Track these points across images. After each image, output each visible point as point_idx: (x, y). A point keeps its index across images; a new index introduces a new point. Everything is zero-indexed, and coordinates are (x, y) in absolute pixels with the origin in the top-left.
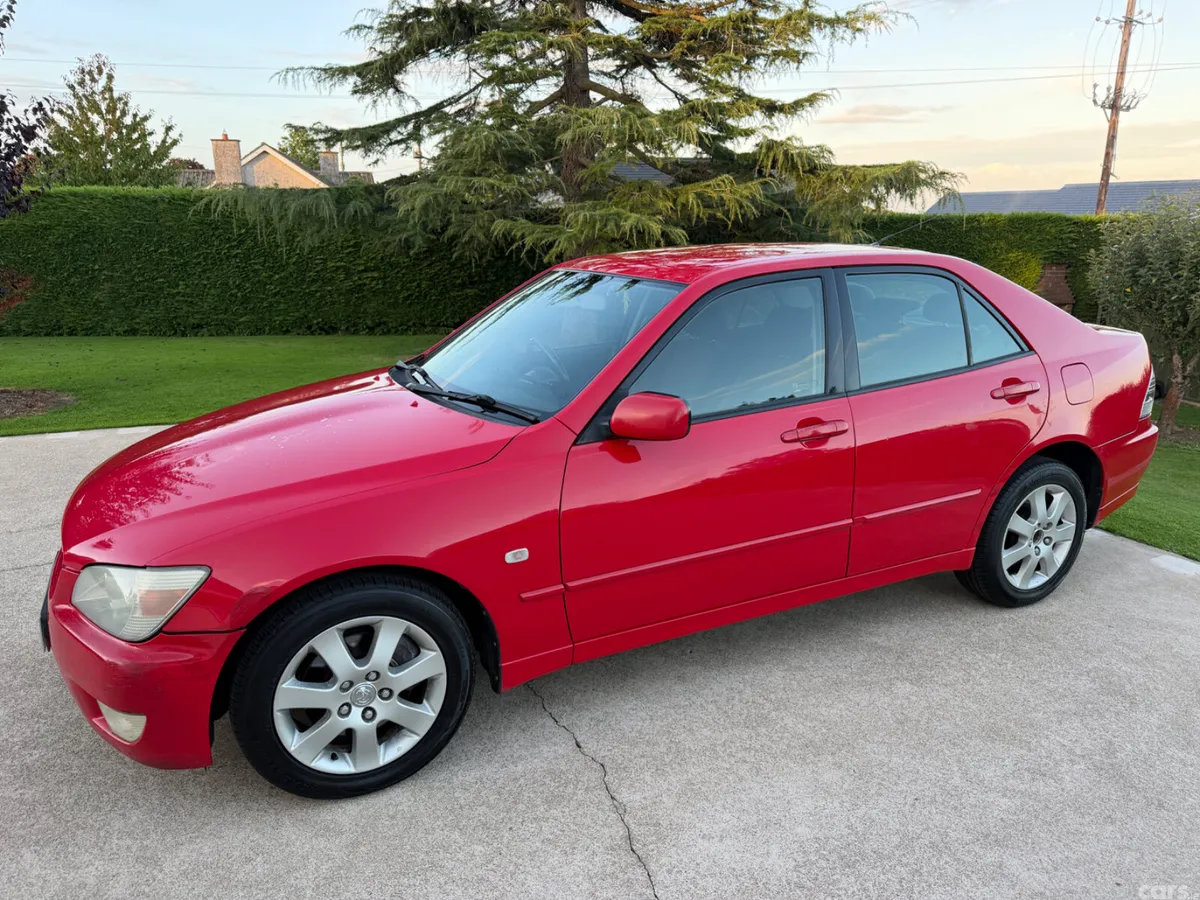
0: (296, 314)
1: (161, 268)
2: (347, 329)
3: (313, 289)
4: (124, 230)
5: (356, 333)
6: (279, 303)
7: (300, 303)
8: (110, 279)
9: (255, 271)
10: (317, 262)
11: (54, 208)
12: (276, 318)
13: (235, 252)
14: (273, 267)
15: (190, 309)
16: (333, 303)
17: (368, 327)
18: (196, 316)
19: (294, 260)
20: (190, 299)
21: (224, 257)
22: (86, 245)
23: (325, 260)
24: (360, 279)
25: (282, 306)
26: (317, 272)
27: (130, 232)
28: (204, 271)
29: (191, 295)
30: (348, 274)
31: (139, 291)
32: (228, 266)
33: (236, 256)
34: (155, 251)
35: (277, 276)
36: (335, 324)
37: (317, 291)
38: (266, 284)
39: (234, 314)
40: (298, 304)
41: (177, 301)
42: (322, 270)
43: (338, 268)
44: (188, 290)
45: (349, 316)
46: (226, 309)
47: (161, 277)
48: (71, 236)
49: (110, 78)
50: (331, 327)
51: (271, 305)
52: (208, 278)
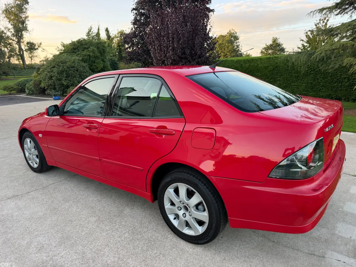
0: (328, 93)
1: (292, 77)
2: (345, 99)
3: (335, 85)
4: (284, 66)
5: (348, 101)
6: (323, 89)
7: (330, 89)
8: (279, 80)
9: (318, 79)
10: (338, 75)
11: (271, 61)
12: (321, 94)
13: (312, 72)
14: (323, 77)
15: (297, 90)
16: (341, 90)
17: (353, 99)
18: (298, 92)
19: (330, 75)
20: (298, 87)
21: (309, 74)
22: (275, 71)
23: (341, 75)
24: (352, 81)
25: (324, 90)
26: (338, 79)
27: (286, 67)
28: (303, 78)
29: (298, 85)
30: (349, 80)
31: (285, 84)
32: (310, 77)
33: (312, 74)
34: (291, 72)
35: (323, 80)
36: (341, 97)
37: (336, 86)
38: (320, 83)
39: (309, 92)
40: (329, 90)
41: (294, 87)
42: (340, 78)
43: (346, 77)
44: (297, 84)
45: (347, 95)
46: (307, 90)
47: (291, 80)
48: (272, 68)
49: (328, 20)
50: (339, 98)
51: (320, 89)
52: (304, 81)
